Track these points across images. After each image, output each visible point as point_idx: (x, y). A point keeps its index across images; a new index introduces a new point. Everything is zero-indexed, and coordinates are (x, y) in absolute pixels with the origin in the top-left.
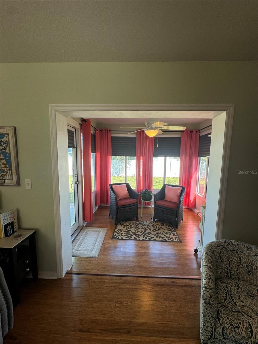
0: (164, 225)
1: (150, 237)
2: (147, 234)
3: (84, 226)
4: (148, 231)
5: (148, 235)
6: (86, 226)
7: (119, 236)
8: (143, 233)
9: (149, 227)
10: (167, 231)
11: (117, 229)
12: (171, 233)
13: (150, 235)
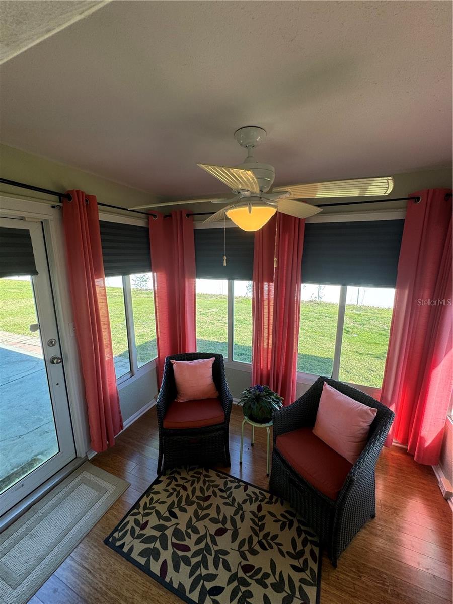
0: (291, 526)
1: (209, 585)
2: (210, 559)
3: (89, 459)
4: (224, 542)
5: (212, 570)
6: (94, 461)
7: (133, 534)
8: (202, 545)
9: (237, 518)
10: (285, 566)
11: (148, 497)
12: (297, 584)
13: (216, 567)
